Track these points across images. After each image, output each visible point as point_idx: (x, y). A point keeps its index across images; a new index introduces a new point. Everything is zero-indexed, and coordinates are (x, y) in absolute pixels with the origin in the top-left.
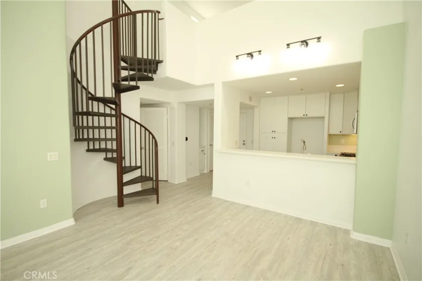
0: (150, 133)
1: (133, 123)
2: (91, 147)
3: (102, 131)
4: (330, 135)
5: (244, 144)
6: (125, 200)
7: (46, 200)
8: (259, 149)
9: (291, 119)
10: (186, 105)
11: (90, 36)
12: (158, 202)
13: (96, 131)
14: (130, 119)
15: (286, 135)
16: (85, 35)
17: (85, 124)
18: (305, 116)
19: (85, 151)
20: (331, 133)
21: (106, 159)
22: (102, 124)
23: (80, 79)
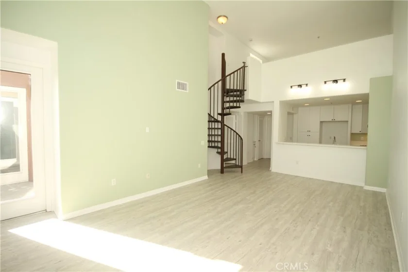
0: (239, 136)
2: (210, 145)
4: (352, 134)
6: (225, 170)
8: (297, 142)
9: (321, 122)
12: (242, 172)
13: (213, 137)
14: (228, 127)
15: (318, 134)
18: (333, 120)
20: (353, 132)
21: (218, 152)
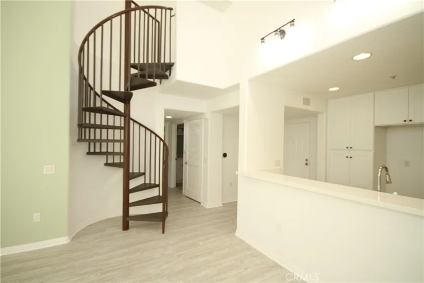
1: (143, 129)
3: (111, 144)
5: (307, 164)
7: (39, 214)
10: (224, 115)
11: (99, 31)
16: (93, 31)
17: (92, 137)
19: (85, 154)
22: (111, 138)
23: (86, 76)
